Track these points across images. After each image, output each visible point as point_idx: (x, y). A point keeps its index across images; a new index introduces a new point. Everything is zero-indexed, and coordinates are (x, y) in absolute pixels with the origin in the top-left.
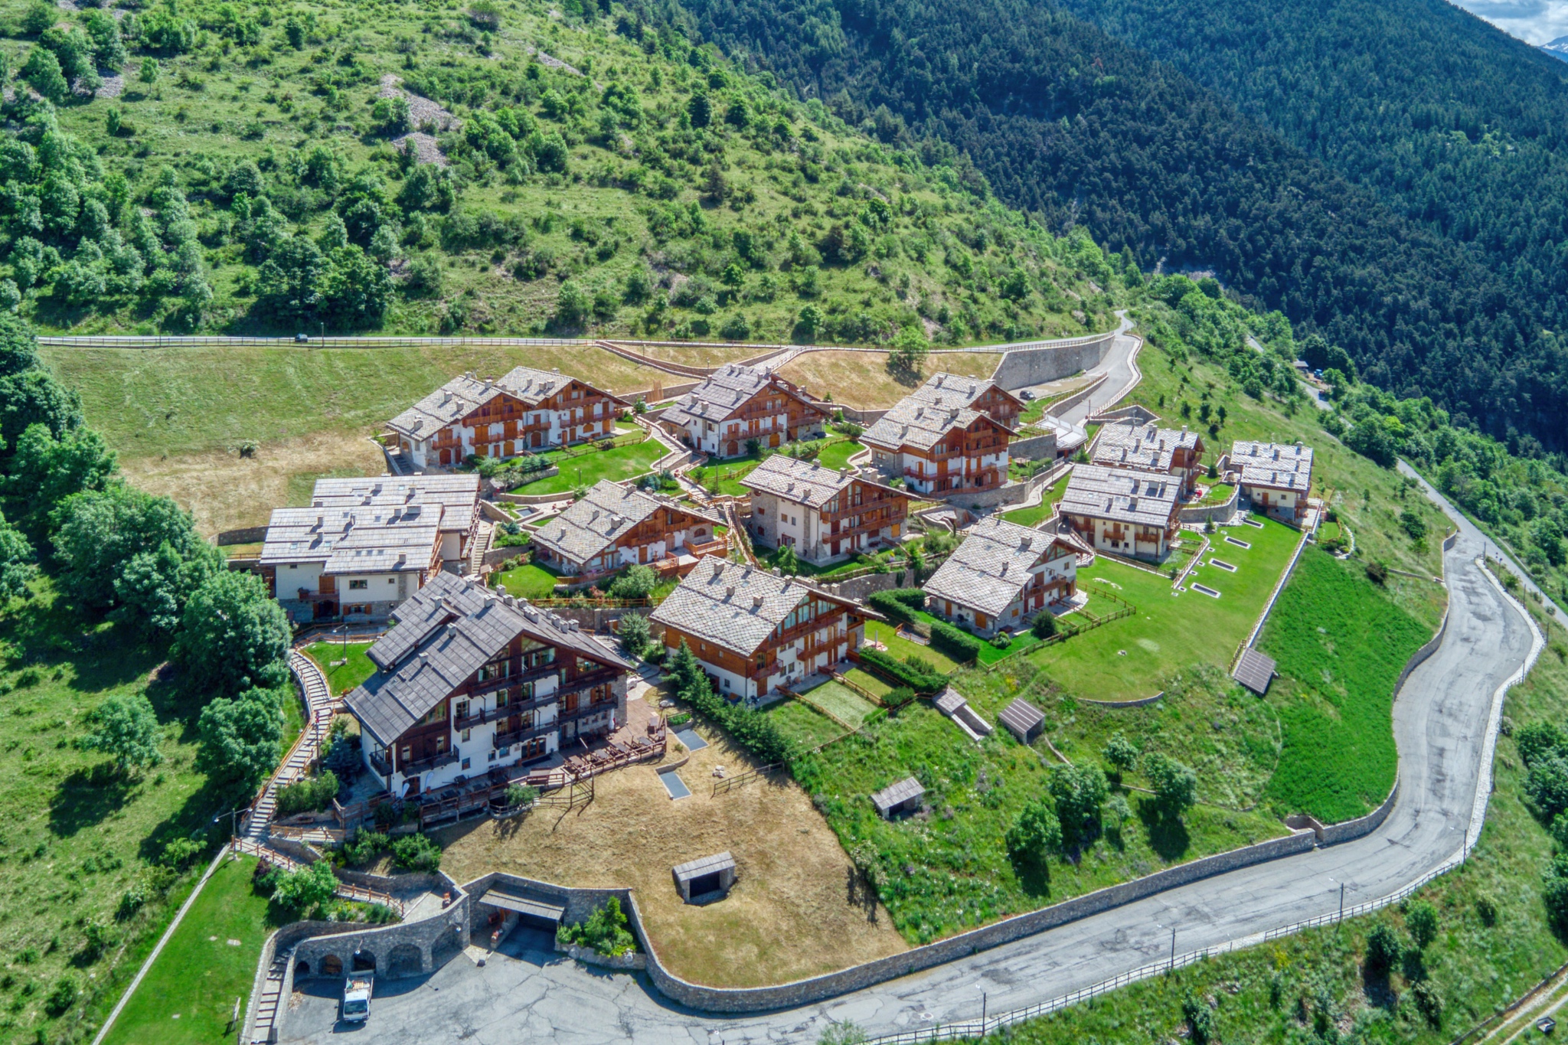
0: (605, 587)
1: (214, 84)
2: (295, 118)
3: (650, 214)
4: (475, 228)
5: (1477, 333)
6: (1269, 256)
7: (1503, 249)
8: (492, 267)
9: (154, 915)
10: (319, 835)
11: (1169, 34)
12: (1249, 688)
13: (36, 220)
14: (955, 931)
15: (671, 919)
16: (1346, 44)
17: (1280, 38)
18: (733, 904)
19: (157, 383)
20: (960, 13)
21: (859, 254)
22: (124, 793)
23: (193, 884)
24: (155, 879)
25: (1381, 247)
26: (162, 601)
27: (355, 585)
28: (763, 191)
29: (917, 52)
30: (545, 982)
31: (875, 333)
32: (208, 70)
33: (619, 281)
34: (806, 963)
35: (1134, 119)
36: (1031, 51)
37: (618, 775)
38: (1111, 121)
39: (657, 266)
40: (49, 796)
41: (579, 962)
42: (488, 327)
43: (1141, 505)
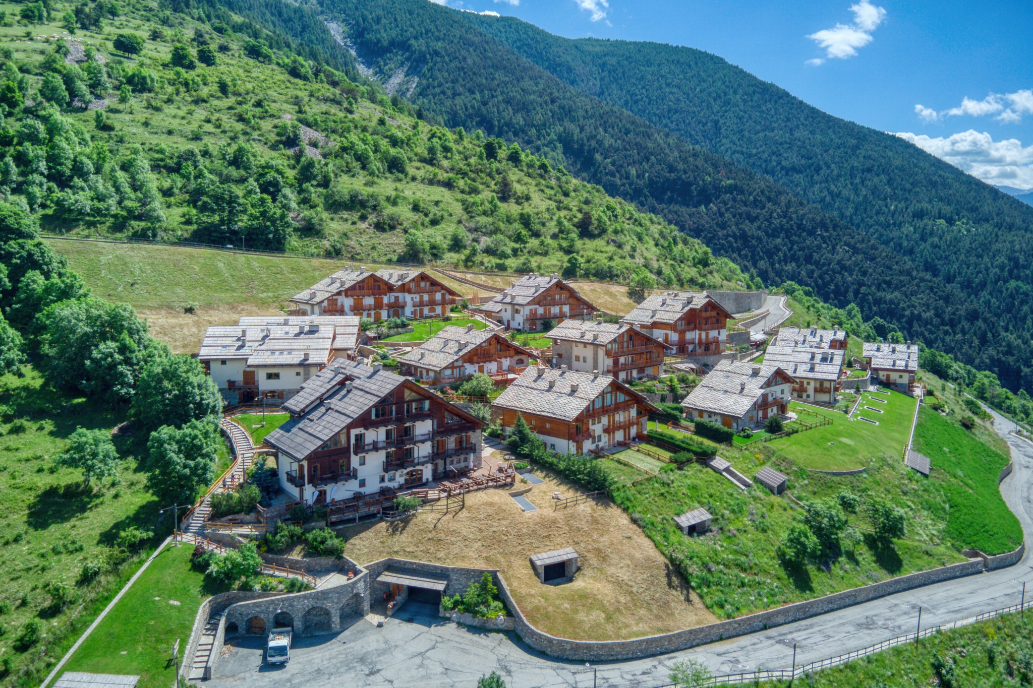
0: (456, 389)
1: (169, 110)
2: (224, 132)
3: (463, 202)
4: (347, 197)
5: (964, 333)
6: (833, 287)
7: (972, 288)
8: (359, 223)
9: (108, 582)
10: (246, 530)
11: (760, 166)
12: (918, 471)
13: (43, 166)
14: (751, 611)
15: (533, 592)
16: (869, 170)
17: (829, 167)
18: (579, 583)
19: (125, 264)
20: (636, 144)
21: (603, 231)
22: (89, 503)
23: (141, 563)
24: (110, 557)
25: (901, 281)
26: (122, 374)
27: (270, 376)
28: (536, 197)
29: (610, 167)
30: (434, 638)
31: (617, 276)
32: (165, 102)
33: (445, 237)
34: (642, 627)
35: (746, 205)
36: (681, 166)
37: (480, 494)
38: (732, 207)
39: (470, 230)
40: (28, 502)
41: (460, 624)
42: (358, 257)
43: (817, 368)
